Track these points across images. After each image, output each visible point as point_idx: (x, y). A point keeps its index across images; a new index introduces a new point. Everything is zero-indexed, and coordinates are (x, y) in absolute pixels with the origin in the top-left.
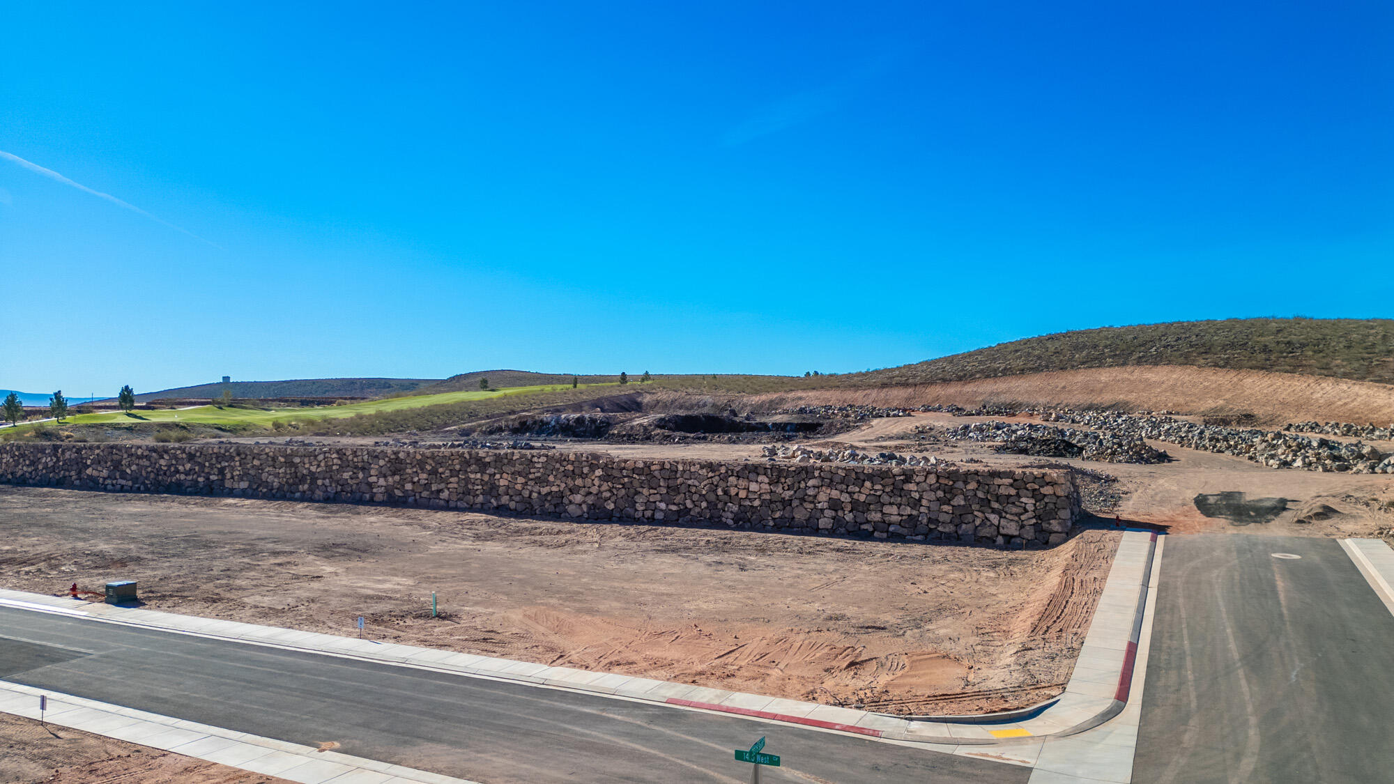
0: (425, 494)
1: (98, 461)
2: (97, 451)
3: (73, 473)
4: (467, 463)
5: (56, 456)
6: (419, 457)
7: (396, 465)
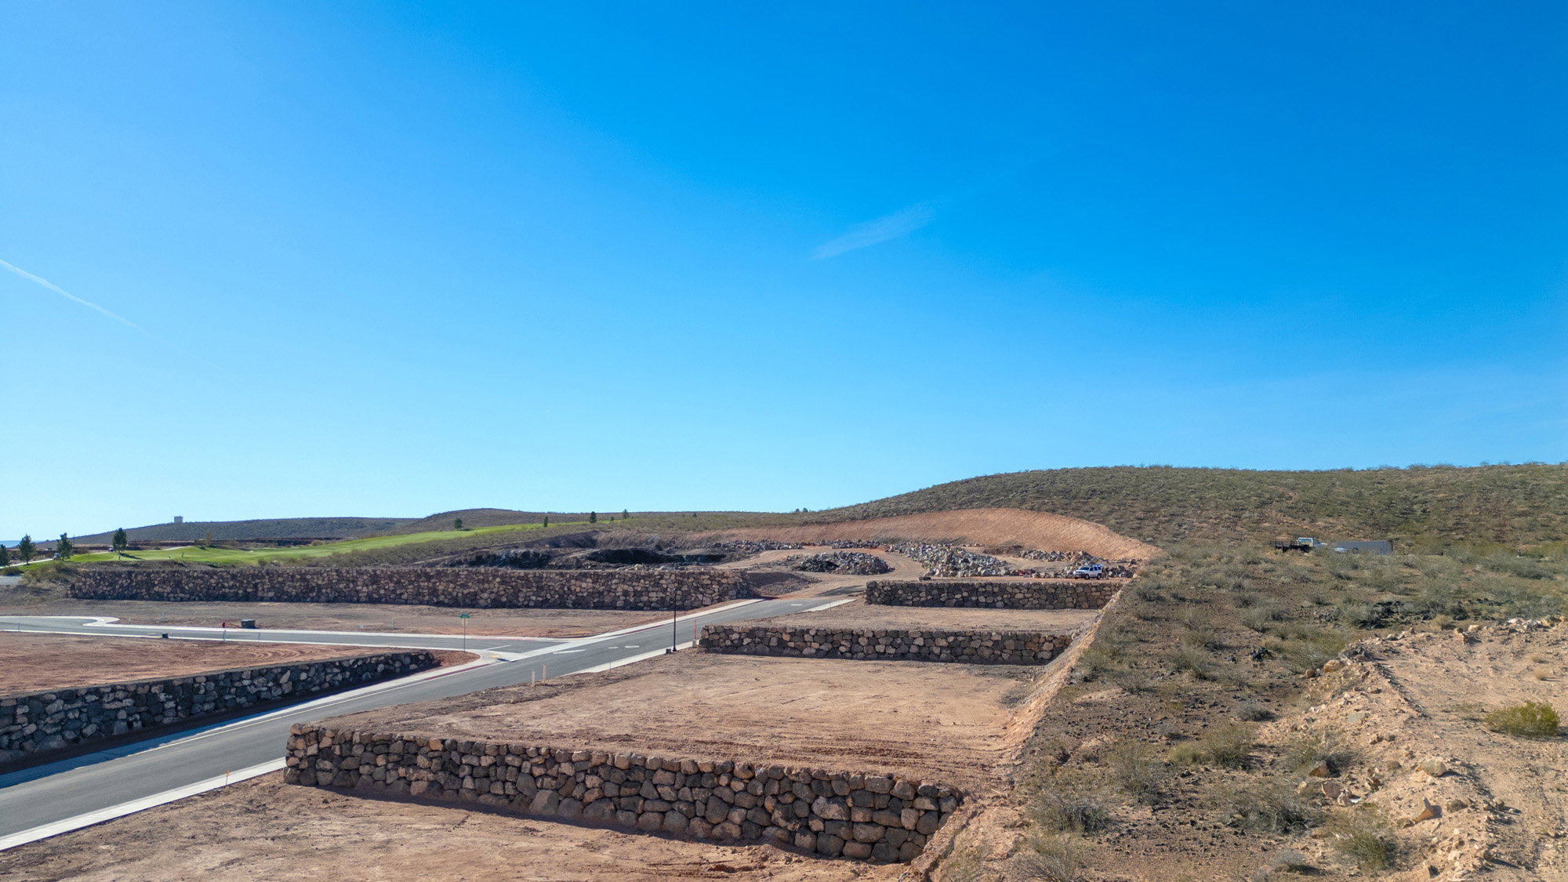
0: (392, 596)
1: (164, 582)
2: (162, 575)
3: (144, 590)
4: (419, 576)
5: (130, 579)
6: (389, 573)
7: (375, 579)
